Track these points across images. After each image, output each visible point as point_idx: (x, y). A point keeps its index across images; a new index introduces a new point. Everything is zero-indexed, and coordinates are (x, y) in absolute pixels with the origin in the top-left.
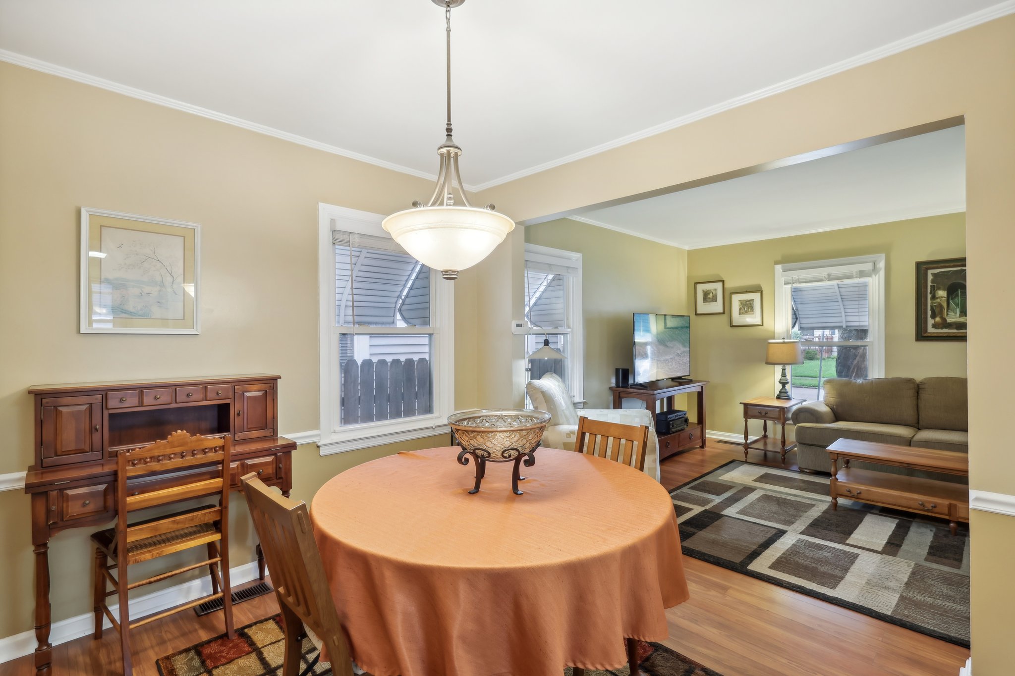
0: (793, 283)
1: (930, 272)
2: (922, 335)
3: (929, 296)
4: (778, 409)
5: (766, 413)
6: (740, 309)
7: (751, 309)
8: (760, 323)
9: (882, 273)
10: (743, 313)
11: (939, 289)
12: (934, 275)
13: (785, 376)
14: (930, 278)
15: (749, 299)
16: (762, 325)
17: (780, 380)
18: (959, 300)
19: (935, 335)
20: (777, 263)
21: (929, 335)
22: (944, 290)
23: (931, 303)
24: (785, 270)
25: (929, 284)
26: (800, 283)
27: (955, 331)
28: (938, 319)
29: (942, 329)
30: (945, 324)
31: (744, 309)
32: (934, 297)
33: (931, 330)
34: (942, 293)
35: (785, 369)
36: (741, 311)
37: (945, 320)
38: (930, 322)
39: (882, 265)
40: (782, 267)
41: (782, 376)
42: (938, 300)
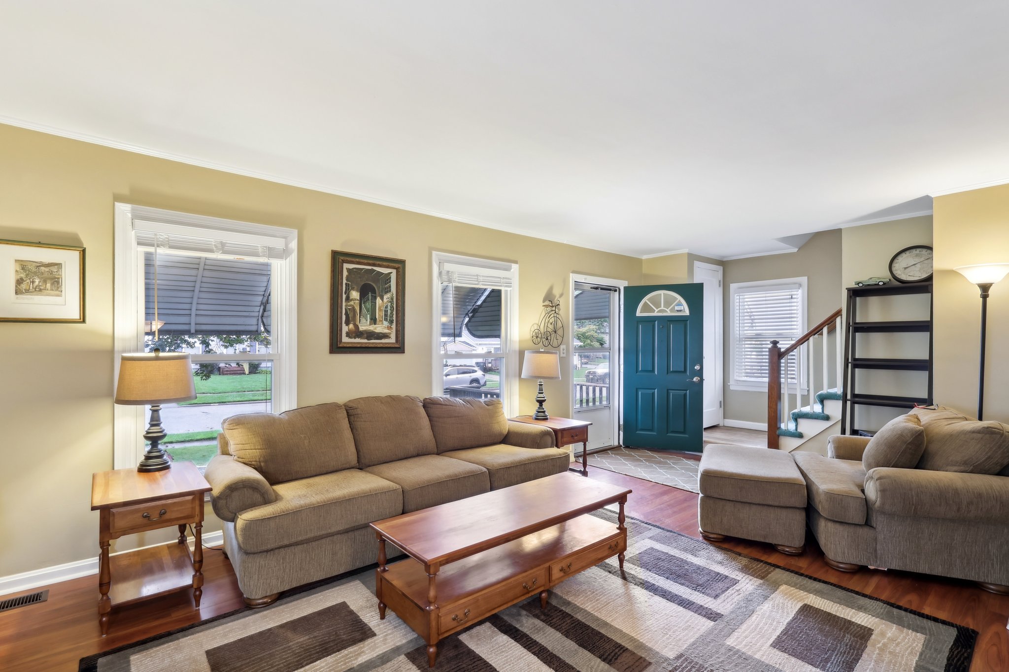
0: (158, 246)
1: (346, 266)
2: (336, 347)
3: (344, 296)
4: (190, 498)
5: (162, 514)
6: (19, 282)
7: (52, 284)
8: (76, 315)
9: (294, 256)
10: (27, 291)
11: (353, 289)
12: (349, 270)
13: (158, 425)
14: (345, 273)
15: (47, 260)
16: (84, 321)
17: (148, 433)
18: (369, 305)
19: (350, 345)
20: (118, 198)
21: (345, 345)
22: (357, 291)
23: (346, 306)
24: (135, 217)
25: (345, 281)
26: (171, 247)
27: (366, 341)
28: (351, 326)
29: (355, 338)
30: (358, 334)
31: (33, 282)
32: (348, 299)
33: (345, 339)
34: (355, 295)
35: (157, 411)
36: (24, 286)
37: (356, 327)
38: (345, 329)
39: (294, 245)
40: (133, 210)
41: (152, 425)
42: (352, 303)
